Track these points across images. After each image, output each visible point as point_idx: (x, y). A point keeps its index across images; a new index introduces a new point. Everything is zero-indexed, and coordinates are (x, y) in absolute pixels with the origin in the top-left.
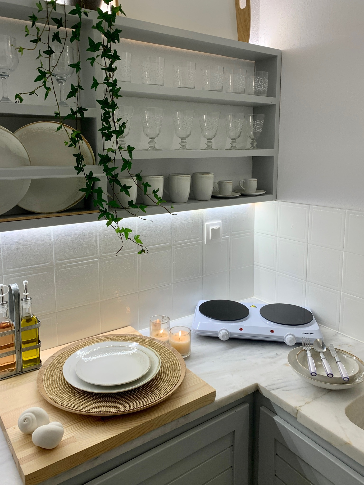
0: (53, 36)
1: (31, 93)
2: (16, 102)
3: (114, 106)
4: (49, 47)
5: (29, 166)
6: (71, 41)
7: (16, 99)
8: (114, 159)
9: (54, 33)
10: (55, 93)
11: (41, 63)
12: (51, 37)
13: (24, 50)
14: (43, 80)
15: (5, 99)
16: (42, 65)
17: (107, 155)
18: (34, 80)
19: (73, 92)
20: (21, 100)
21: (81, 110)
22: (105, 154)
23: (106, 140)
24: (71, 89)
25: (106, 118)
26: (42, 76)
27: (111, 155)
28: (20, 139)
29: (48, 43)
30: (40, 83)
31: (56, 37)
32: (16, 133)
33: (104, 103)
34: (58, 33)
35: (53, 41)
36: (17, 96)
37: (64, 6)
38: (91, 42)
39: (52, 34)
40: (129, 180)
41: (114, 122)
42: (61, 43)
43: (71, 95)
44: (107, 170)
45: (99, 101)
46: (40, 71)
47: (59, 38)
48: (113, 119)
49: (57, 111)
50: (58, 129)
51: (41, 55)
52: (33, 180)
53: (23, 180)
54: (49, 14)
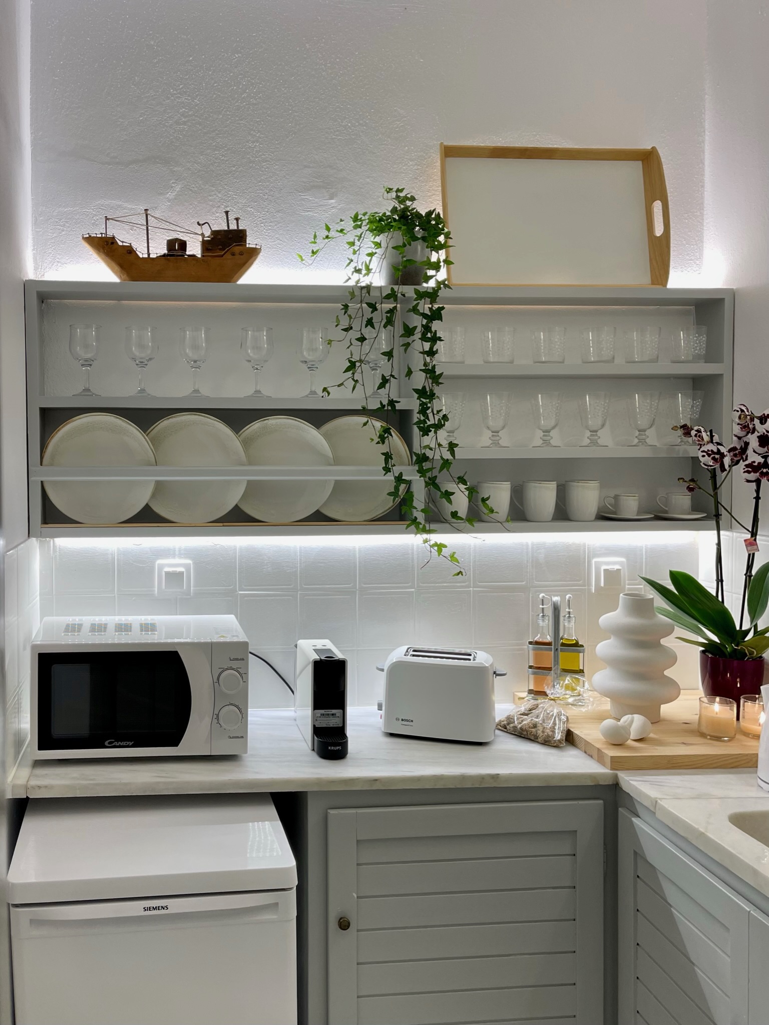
0: (366, 321)
1: (339, 386)
2: (323, 397)
3: (432, 396)
4: (361, 334)
5: (333, 465)
6: (385, 327)
7: (323, 392)
8: (433, 458)
9: (368, 318)
10: (363, 385)
11: (351, 352)
12: (364, 323)
13: (333, 342)
14: (351, 372)
15: (313, 393)
16: (352, 355)
17: (424, 453)
18: (343, 371)
19: (384, 382)
20: (329, 394)
21: (392, 403)
22: (422, 453)
23: (423, 436)
24: (382, 379)
25: (423, 410)
26: (352, 366)
27: (429, 454)
28: (326, 436)
29: (361, 330)
30: (349, 374)
31: (370, 323)
32: (321, 430)
33: (422, 393)
34: (372, 318)
35: (366, 326)
36: (325, 389)
37: (381, 288)
38: (406, 327)
39: (365, 320)
40: (451, 485)
41: (434, 414)
42: (374, 328)
43: (382, 386)
44: (422, 472)
45: (416, 391)
46: (350, 361)
47: (372, 323)
48: (432, 411)
49: (364, 404)
50: (365, 424)
51: (351, 344)
52: (337, 482)
53: (326, 481)
54: (362, 299)
